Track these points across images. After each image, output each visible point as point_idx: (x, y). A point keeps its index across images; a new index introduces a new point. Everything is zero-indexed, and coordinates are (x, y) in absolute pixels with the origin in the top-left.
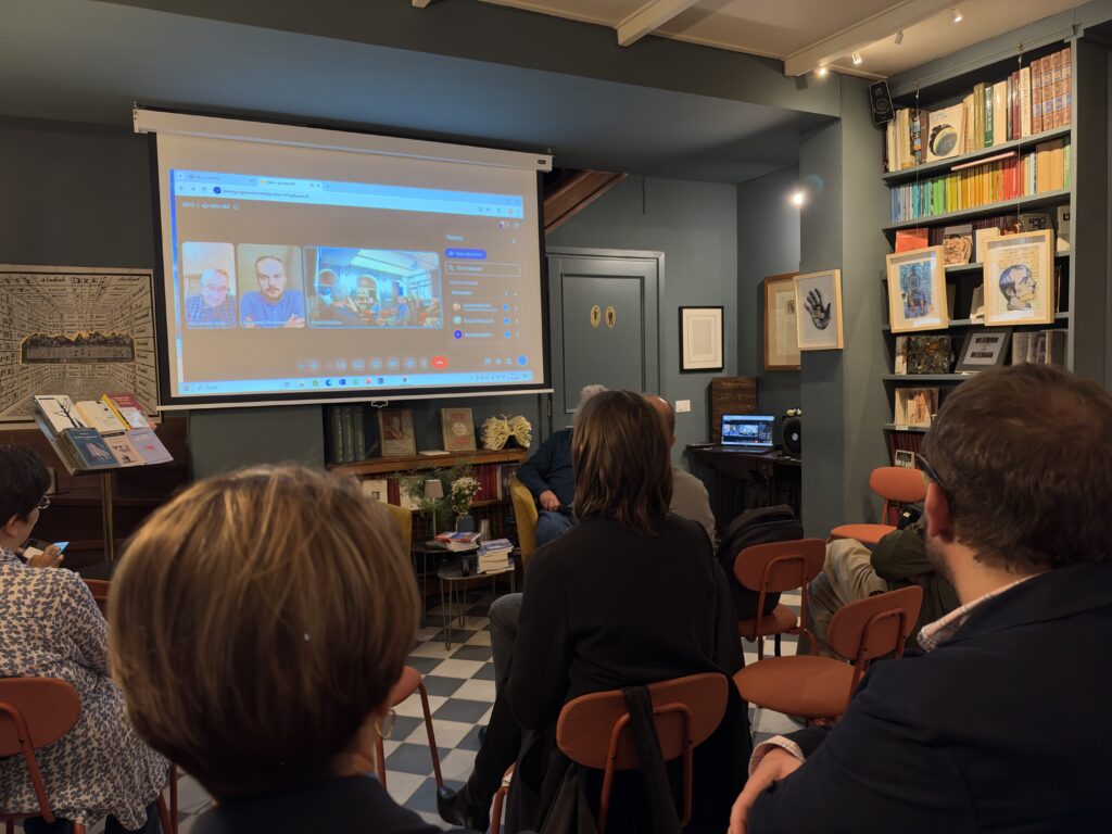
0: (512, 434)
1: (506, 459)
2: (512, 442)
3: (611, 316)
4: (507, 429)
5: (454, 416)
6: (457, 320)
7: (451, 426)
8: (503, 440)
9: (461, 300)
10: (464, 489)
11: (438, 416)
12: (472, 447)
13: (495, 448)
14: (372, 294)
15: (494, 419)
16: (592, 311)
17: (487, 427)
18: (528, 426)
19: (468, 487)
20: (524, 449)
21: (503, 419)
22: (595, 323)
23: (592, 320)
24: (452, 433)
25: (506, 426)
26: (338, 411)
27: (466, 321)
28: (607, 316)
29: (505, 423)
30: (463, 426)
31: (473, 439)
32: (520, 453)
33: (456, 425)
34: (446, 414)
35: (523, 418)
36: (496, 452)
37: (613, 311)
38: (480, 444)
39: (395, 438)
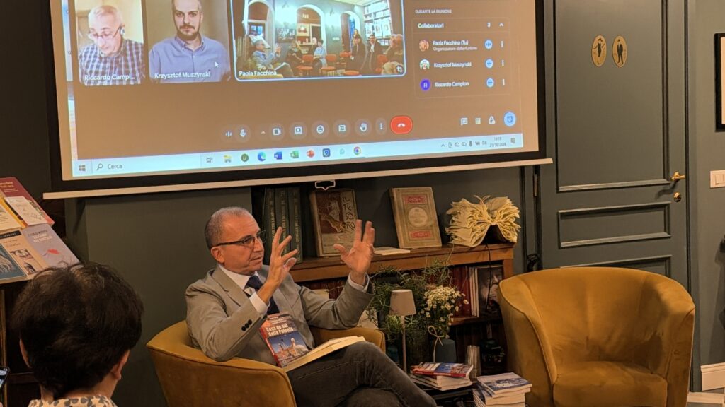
0: (494, 224)
1: (486, 259)
2: (493, 236)
3: (620, 49)
4: (486, 216)
5: (409, 199)
6: (425, 63)
7: (406, 212)
8: (481, 232)
9: (431, 36)
10: (443, 303)
11: (389, 199)
12: (436, 242)
13: (471, 243)
14: (316, 32)
15: (465, 202)
16: (595, 45)
17: (455, 214)
18: (515, 211)
19: (449, 301)
20: (510, 244)
21: (478, 202)
22: (599, 61)
23: (595, 57)
24: (408, 222)
25: (485, 213)
26: (271, 195)
27: (435, 65)
28: (615, 51)
29: (483, 208)
30: (422, 212)
31: (437, 230)
32: (504, 250)
33: (412, 212)
34: (399, 195)
35: (508, 201)
36: (471, 249)
37: (623, 42)
38: (446, 239)
39: (334, 231)
